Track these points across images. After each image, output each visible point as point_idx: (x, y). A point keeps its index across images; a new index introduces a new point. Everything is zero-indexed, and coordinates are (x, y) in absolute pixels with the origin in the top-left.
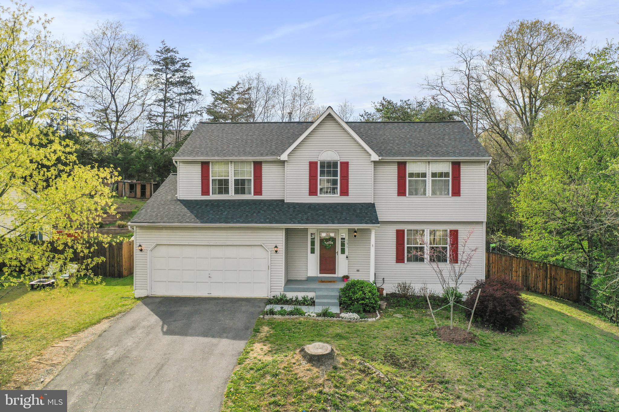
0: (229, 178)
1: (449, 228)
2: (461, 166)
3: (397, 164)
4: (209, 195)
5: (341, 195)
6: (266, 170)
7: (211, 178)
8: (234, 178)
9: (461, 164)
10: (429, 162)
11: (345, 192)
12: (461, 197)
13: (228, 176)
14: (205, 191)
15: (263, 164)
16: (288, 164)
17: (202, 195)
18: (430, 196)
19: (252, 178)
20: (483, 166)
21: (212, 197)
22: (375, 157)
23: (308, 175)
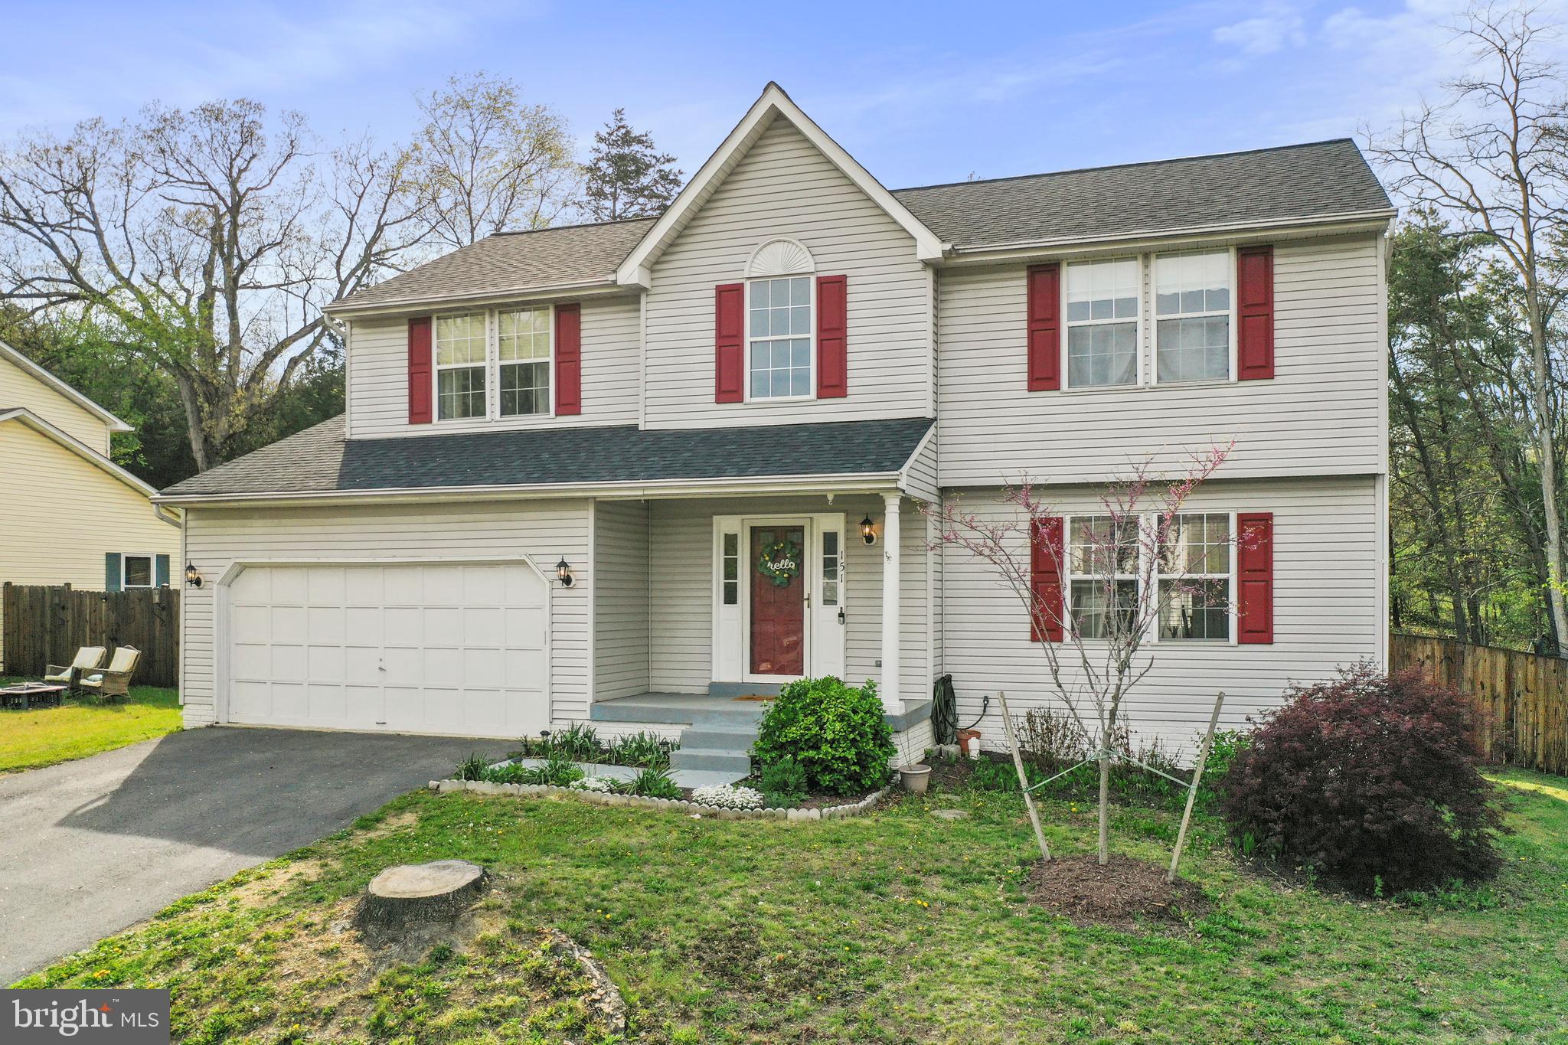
0: (487, 364)
1: (1233, 505)
2: (1276, 261)
3: (1024, 274)
4: (430, 421)
5: (820, 396)
6: (593, 326)
7: (435, 368)
8: (498, 363)
9: (1276, 252)
10: (1146, 256)
11: (832, 383)
12: (1277, 380)
13: (484, 359)
14: (419, 413)
15: (583, 311)
16: (651, 298)
17: (411, 422)
18: (1154, 383)
19: (551, 360)
20: (1370, 252)
21: (438, 427)
22: (931, 247)
23: (713, 333)
